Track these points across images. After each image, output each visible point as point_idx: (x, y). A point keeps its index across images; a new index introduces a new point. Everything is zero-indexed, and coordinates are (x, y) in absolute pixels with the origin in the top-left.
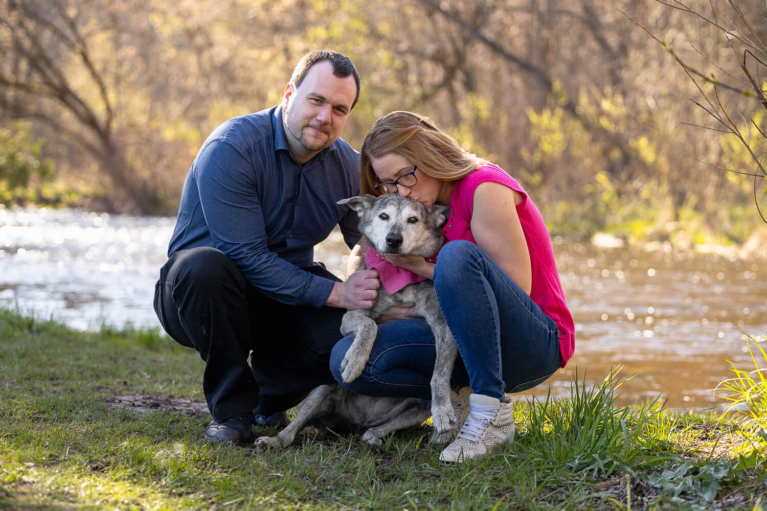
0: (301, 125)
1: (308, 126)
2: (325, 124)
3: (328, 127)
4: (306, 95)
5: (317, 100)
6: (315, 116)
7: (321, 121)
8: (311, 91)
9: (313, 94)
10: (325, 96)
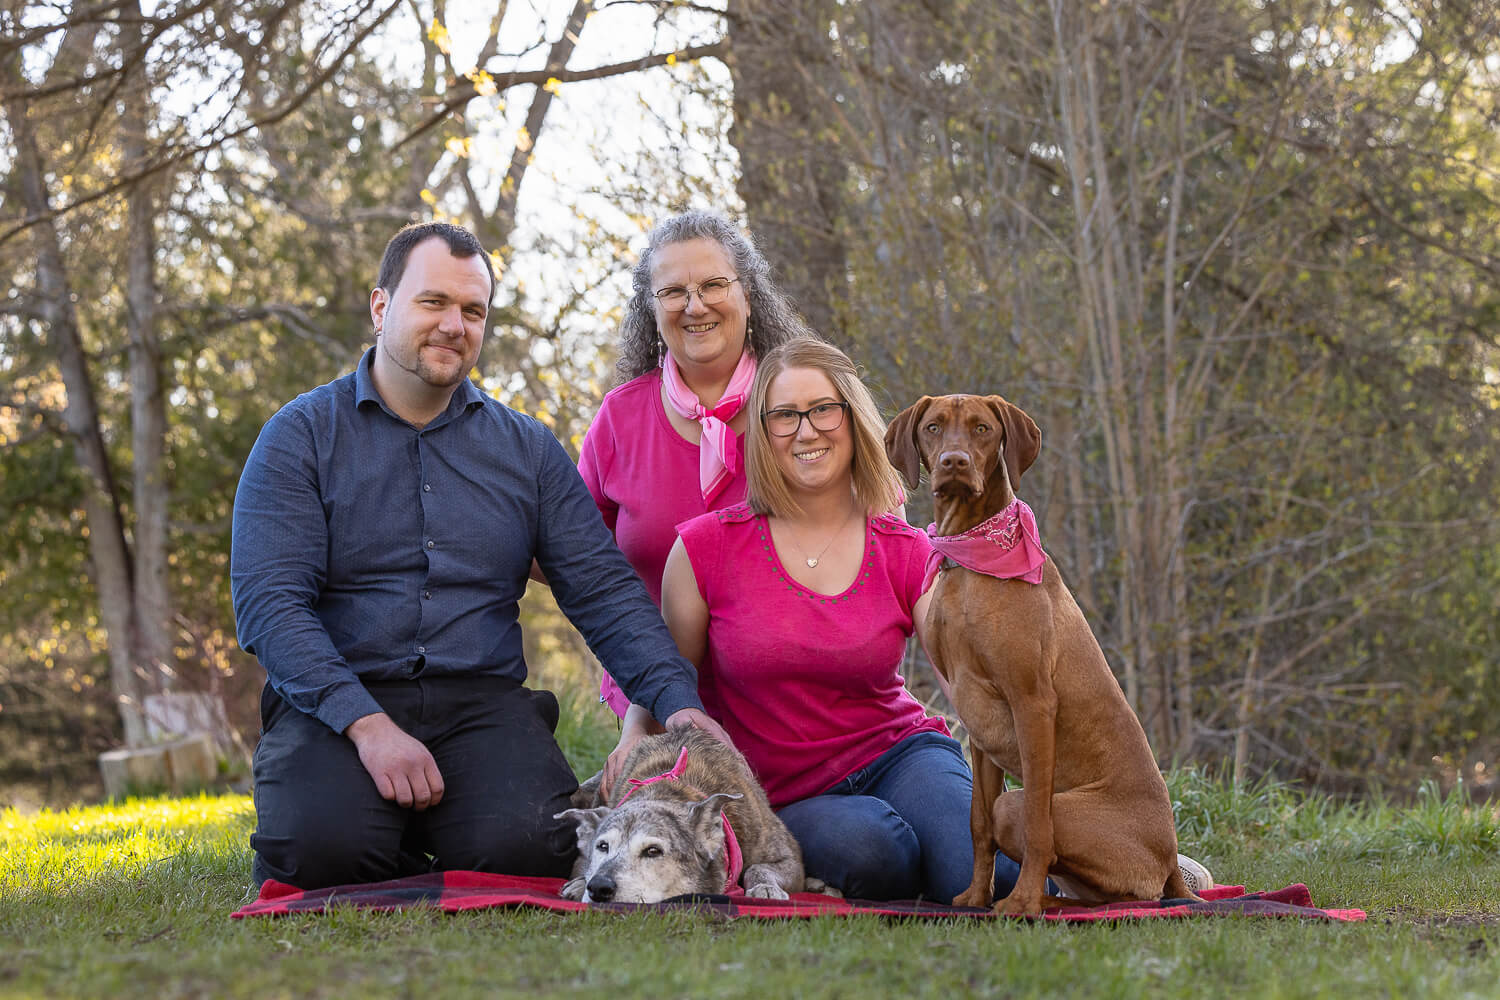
0: (416, 343)
1: (426, 344)
2: (456, 336)
3: (460, 341)
4: (413, 296)
5: (433, 302)
6: (436, 326)
7: (447, 334)
8: (420, 289)
9: (427, 293)
10: (447, 292)
